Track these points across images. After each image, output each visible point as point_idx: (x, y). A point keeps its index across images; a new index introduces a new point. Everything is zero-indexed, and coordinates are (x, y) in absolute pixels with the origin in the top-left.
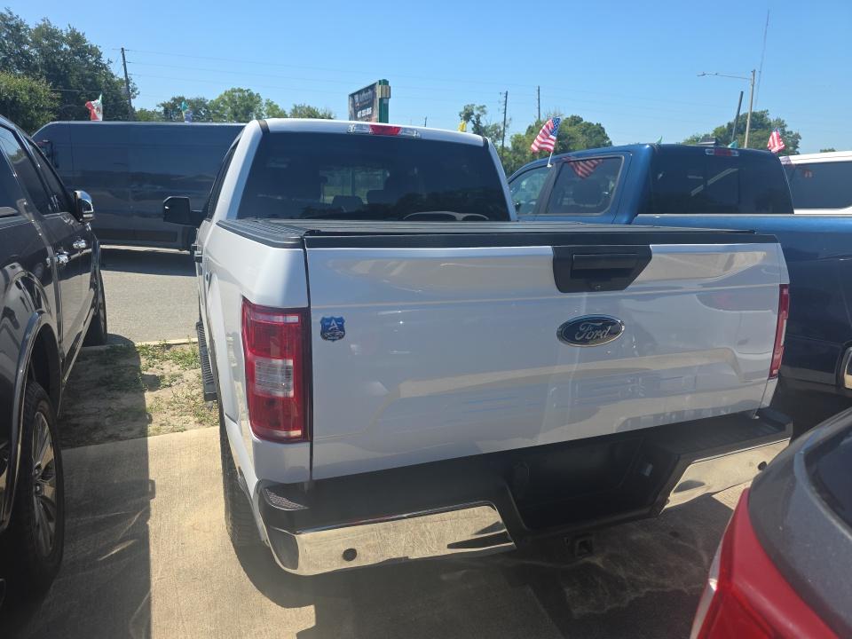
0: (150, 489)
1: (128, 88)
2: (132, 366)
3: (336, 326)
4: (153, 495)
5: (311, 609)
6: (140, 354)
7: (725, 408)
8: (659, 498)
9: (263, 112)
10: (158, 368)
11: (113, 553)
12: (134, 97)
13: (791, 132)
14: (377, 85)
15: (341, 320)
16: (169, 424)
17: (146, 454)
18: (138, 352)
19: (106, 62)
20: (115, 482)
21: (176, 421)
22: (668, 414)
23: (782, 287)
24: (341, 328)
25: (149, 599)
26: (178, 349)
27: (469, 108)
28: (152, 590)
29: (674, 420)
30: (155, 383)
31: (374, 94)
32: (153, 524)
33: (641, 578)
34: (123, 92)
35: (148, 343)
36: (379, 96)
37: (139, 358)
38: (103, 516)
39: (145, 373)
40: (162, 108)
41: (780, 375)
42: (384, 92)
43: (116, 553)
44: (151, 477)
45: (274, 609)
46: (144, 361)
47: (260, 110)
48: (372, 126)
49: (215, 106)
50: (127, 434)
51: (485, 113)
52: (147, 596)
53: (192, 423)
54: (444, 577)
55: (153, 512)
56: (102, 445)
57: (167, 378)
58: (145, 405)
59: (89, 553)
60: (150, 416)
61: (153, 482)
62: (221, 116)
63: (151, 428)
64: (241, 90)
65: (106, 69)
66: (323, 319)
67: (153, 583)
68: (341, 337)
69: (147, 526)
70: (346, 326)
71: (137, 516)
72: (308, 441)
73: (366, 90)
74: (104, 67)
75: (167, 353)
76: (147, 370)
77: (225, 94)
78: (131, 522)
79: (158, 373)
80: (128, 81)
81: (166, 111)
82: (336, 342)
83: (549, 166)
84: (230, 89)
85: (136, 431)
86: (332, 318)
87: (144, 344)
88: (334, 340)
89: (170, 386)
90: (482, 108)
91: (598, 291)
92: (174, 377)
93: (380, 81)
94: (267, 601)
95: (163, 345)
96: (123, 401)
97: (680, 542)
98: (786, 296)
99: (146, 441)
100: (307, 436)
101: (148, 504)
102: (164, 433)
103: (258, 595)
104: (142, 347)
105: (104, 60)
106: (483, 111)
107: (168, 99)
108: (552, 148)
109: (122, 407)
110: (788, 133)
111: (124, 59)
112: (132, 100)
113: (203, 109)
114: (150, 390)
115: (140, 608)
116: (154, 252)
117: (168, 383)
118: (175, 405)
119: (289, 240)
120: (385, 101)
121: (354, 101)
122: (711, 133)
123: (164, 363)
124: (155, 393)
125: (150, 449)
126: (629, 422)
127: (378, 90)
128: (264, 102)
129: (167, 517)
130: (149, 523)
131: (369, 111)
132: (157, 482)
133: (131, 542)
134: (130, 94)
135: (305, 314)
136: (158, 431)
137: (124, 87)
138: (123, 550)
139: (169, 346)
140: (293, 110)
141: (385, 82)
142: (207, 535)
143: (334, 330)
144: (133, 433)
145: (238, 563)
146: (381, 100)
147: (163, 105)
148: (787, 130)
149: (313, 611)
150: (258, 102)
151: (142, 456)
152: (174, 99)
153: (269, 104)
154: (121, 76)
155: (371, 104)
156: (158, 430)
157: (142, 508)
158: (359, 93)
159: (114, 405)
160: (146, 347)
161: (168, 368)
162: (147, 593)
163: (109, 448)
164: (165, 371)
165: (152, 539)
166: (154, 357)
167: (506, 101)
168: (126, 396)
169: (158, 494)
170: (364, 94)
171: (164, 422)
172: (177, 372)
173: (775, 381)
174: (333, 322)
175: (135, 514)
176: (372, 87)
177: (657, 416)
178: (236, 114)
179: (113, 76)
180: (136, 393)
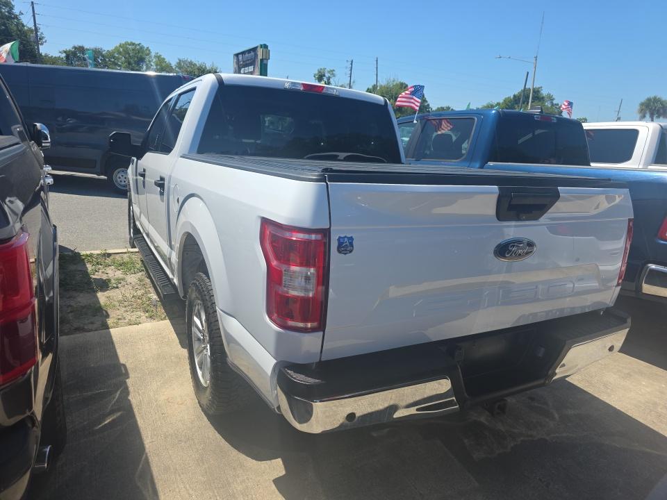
0: (124, 371)
1: (37, 35)
2: (81, 271)
3: (348, 243)
4: (127, 375)
5: (279, 462)
6: (86, 261)
7: (589, 307)
8: (550, 372)
9: (153, 64)
10: (103, 272)
11: (106, 422)
12: (42, 44)
13: (558, 105)
14: (259, 48)
15: (351, 238)
16: (124, 319)
17: (112, 343)
18: (83, 259)
19: (18, 14)
20: (92, 365)
21: (128, 316)
22: (554, 312)
23: (630, 220)
24: (351, 244)
25: (147, 459)
26: (117, 257)
27: (322, 71)
28: (147, 450)
29: (557, 315)
30: (104, 285)
31: (256, 55)
32: (134, 399)
33: (516, 431)
34: (32, 40)
35: (92, 252)
36: (260, 57)
37: (85, 265)
38: (89, 393)
39: (93, 277)
40: (64, 55)
41: (622, 284)
42: (264, 54)
43: (109, 423)
44: (122, 361)
45: (251, 463)
46: (90, 267)
47: (150, 61)
48: (303, 84)
49: (111, 55)
50: (90, 327)
51: (334, 76)
52: (144, 456)
53: (144, 317)
54: (375, 434)
55: (131, 389)
56: (72, 336)
57: (113, 281)
58: (99, 303)
59: (85, 423)
60: (106, 312)
61: (124, 365)
62: (116, 64)
63: (110, 322)
64: (133, 44)
65: (18, 20)
66: (340, 237)
67: (147, 446)
68: (351, 251)
69: (129, 400)
70: (355, 243)
71: (119, 392)
72: (321, 331)
73: (249, 51)
74: (16, 17)
75: (108, 261)
76: (94, 274)
77: (120, 46)
78: (114, 398)
79: (104, 277)
80: (36, 30)
81: (67, 57)
82: (347, 255)
83: (415, 122)
84: (124, 43)
85: (98, 324)
86: (346, 237)
87: (88, 253)
88: (345, 254)
89: (117, 288)
90: (332, 72)
91: (524, 220)
92: (119, 280)
93: (261, 45)
94: (242, 457)
95: (104, 254)
96: (79, 299)
97: (536, 404)
98: (631, 228)
99: (109, 333)
100: (321, 327)
101: (125, 383)
102: (121, 326)
103: (235, 452)
104: (87, 255)
105: (16, 11)
106: (333, 74)
107: (69, 47)
108: (417, 108)
109: (81, 304)
110: (556, 104)
111: (34, 11)
112: (40, 46)
113: (100, 57)
114: (101, 291)
115: (141, 466)
116: (71, 176)
117: (115, 285)
118: (126, 303)
119: (312, 175)
120: (265, 62)
121: (238, 60)
122: (501, 101)
123: (107, 269)
124: (106, 293)
125: (114, 339)
126: (531, 317)
127: (260, 52)
128: (153, 54)
129: (144, 393)
130: (130, 398)
131: (251, 69)
132: (128, 366)
133: (119, 414)
134: (39, 40)
135: (326, 233)
136: (117, 325)
137: (33, 35)
138: (113, 420)
139: (109, 255)
140: (177, 63)
141: (265, 46)
142: (181, 406)
143: (346, 246)
144: (95, 326)
145: (212, 428)
146: (262, 60)
147: (65, 52)
148: (555, 102)
149: (281, 462)
150: (148, 54)
151: (109, 344)
152: (75, 48)
153: (158, 57)
154: (31, 25)
155: (252, 63)
156: (117, 323)
157: (121, 387)
158: (243, 53)
159: (73, 303)
160: (91, 255)
161: (112, 273)
162: (143, 454)
163: (79, 338)
164: (110, 276)
165: (136, 410)
166: (98, 264)
167: (351, 68)
168: (81, 295)
169: (131, 375)
170: (247, 55)
171: (120, 317)
172: (121, 276)
173: (619, 288)
174: (346, 239)
175: (116, 391)
176: (254, 49)
177: (547, 312)
178: (129, 63)
179: (23, 26)
180: (89, 293)
